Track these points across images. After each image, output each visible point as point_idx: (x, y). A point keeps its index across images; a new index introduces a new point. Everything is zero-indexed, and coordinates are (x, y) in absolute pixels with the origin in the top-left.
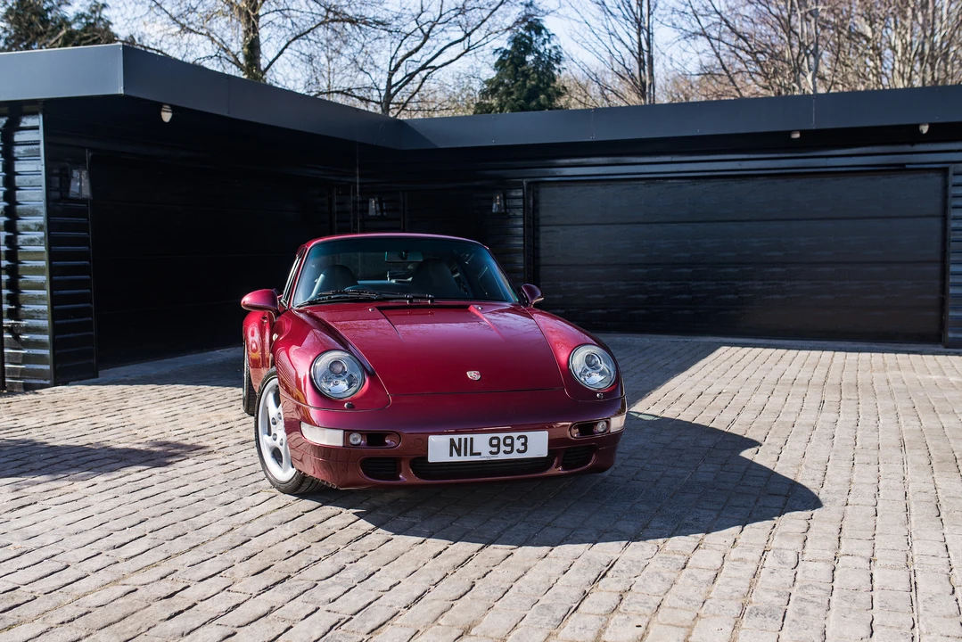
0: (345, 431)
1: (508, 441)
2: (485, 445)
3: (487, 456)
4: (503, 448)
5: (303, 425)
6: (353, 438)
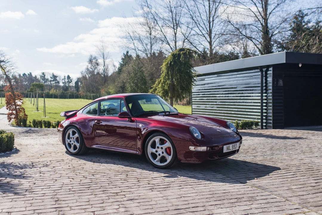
0: (207, 147)
2: (231, 147)
3: (231, 150)
4: (234, 148)
5: (190, 147)
6: (208, 149)
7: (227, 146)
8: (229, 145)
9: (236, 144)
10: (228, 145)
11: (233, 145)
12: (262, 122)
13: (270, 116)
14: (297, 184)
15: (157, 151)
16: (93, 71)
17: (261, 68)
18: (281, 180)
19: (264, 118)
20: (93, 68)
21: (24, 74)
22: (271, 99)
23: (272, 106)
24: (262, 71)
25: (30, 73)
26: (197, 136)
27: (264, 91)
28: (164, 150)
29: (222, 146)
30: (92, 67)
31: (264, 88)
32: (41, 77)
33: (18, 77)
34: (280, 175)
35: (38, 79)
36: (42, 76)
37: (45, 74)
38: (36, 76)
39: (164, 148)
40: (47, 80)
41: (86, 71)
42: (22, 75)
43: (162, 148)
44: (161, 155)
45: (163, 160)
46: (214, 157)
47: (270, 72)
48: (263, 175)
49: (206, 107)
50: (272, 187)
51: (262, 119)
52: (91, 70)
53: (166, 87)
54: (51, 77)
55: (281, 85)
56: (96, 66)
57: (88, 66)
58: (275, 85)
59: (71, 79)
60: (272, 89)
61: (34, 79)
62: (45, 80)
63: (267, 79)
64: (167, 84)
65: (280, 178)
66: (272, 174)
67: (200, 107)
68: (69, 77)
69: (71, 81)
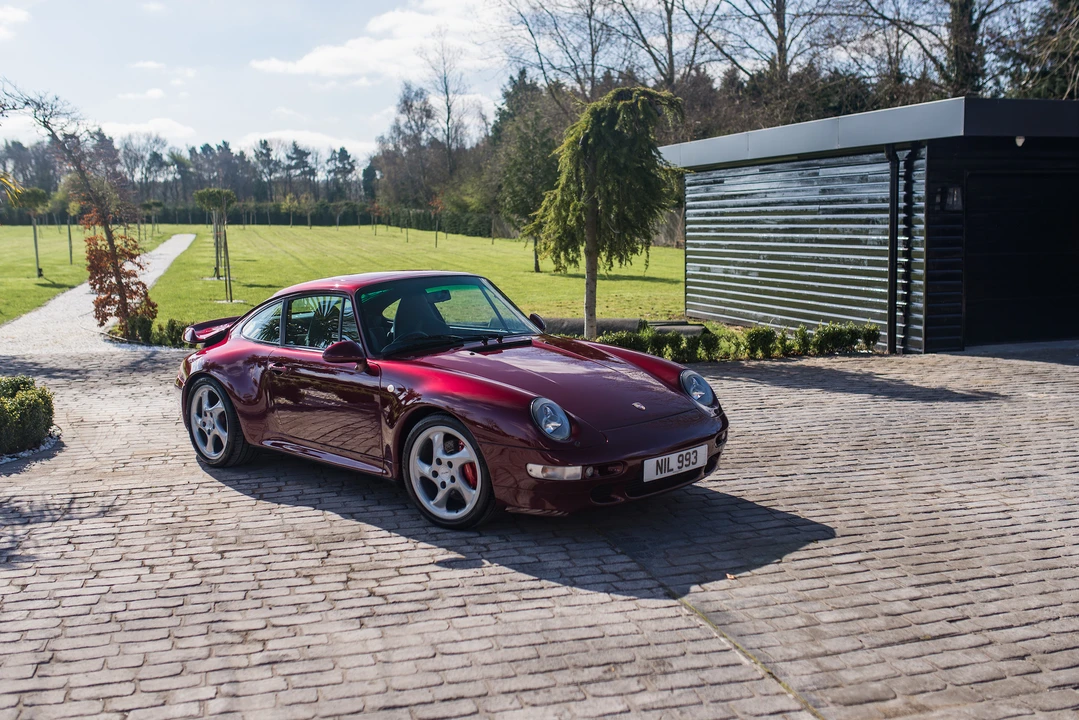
0: (583, 466)
1: (688, 457)
2: (674, 462)
3: (676, 471)
4: (685, 463)
5: (530, 466)
6: (589, 471)
7: (659, 459)
8: (666, 457)
9: (696, 452)
10: (663, 458)
11: (680, 456)
12: (892, 330)
13: (918, 311)
14: (847, 602)
15: (435, 474)
16: (417, 138)
17: (890, 151)
18: (806, 584)
19: (898, 314)
20: (414, 127)
21: (206, 148)
22: (922, 252)
23: (924, 278)
24: (893, 159)
25: (224, 143)
26: (557, 430)
27: (901, 227)
28: (455, 471)
29: (639, 461)
30: (413, 123)
31: (902, 216)
32: (257, 156)
33: (186, 155)
34: (816, 562)
35: (249, 161)
36: (261, 153)
37: (269, 146)
38: (242, 153)
39: (456, 466)
40: (277, 163)
41: (394, 135)
42: (199, 151)
43: (450, 465)
44: (450, 485)
45: (455, 501)
46: (615, 496)
47: (921, 163)
48: (761, 560)
49: (726, 272)
50: (757, 614)
51: (892, 319)
52: (408, 132)
53: (572, 222)
54: (289, 157)
55: (955, 208)
56: (424, 120)
57: (397, 120)
58: (937, 208)
59: (350, 160)
60: (924, 220)
61: (237, 162)
62: (271, 166)
63: (912, 188)
64: (574, 210)
65: (809, 573)
66: (796, 555)
67: (709, 270)
68: (344, 155)
69: (353, 168)
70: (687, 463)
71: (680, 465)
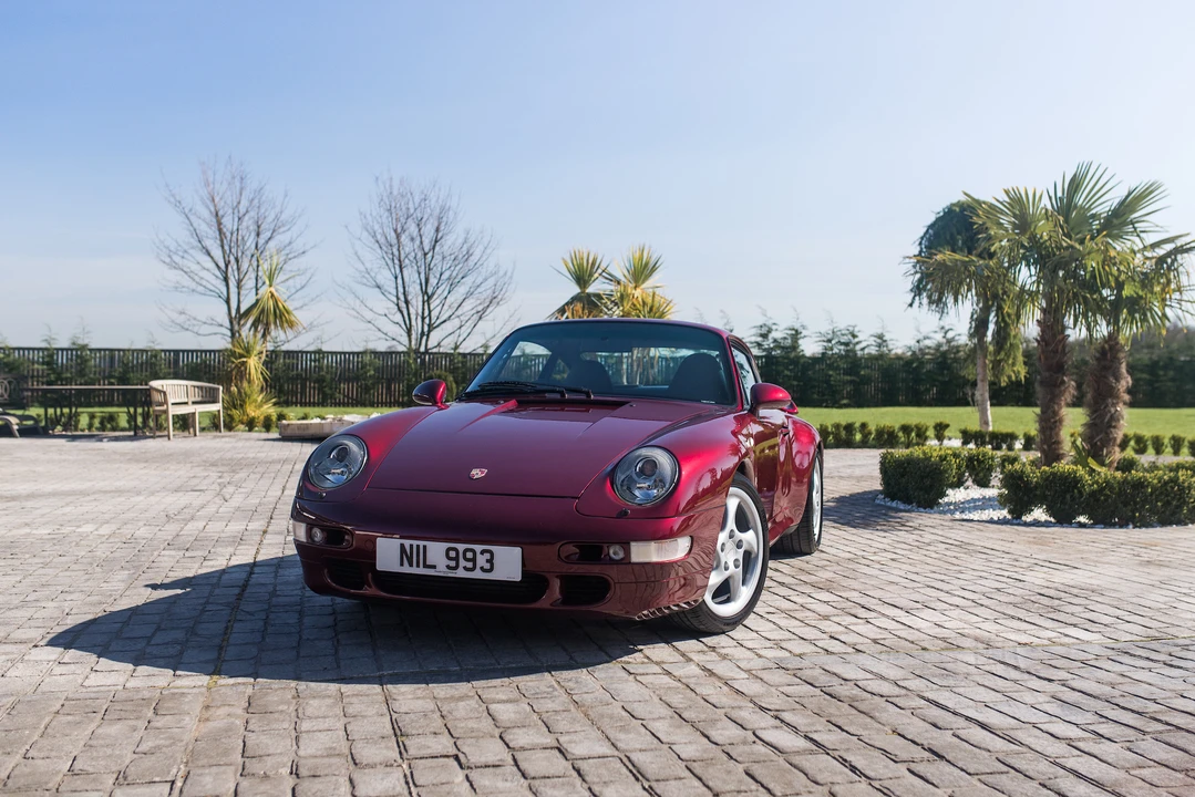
1: (469, 555)
2: (441, 557)
3: (442, 572)
4: (463, 563)
6: (317, 534)
7: (407, 543)
8: (422, 543)
9: (490, 553)
10: (415, 543)
70: (470, 565)
71: (453, 564)
